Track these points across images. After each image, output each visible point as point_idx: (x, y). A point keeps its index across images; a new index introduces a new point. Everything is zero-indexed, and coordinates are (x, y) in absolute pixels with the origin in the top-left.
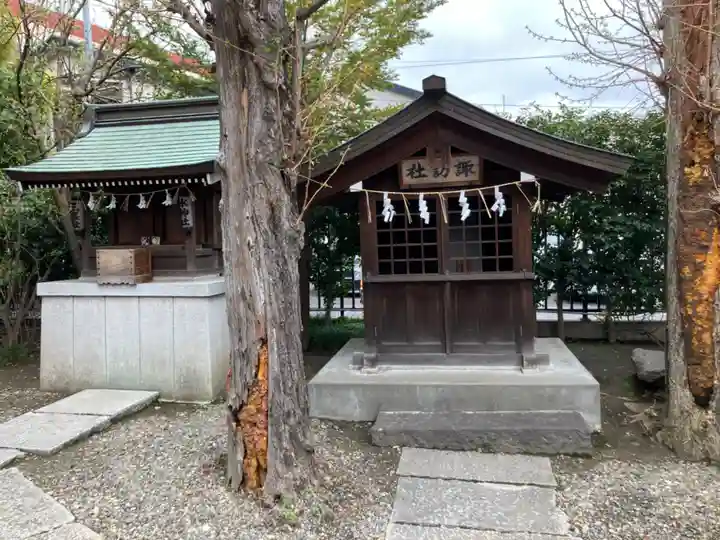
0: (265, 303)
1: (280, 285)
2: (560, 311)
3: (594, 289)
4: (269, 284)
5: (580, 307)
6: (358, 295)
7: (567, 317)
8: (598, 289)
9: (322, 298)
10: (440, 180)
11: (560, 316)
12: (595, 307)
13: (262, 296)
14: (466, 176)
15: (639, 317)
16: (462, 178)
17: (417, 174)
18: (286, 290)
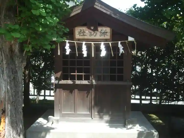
0: (5, 92)
1: (13, 83)
2: (141, 99)
3: (155, 90)
4: (8, 82)
5: (149, 98)
6: (52, 89)
7: (143, 102)
8: (157, 90)
9: (36, 90)
10: (93, 37)
11: (141, 102)
12: (155, 98)
13: (4, 88)
14: (104, 36)
15: (173, 103)
16: (102, 37)
17: (82, 34)
18: (16, 86)
